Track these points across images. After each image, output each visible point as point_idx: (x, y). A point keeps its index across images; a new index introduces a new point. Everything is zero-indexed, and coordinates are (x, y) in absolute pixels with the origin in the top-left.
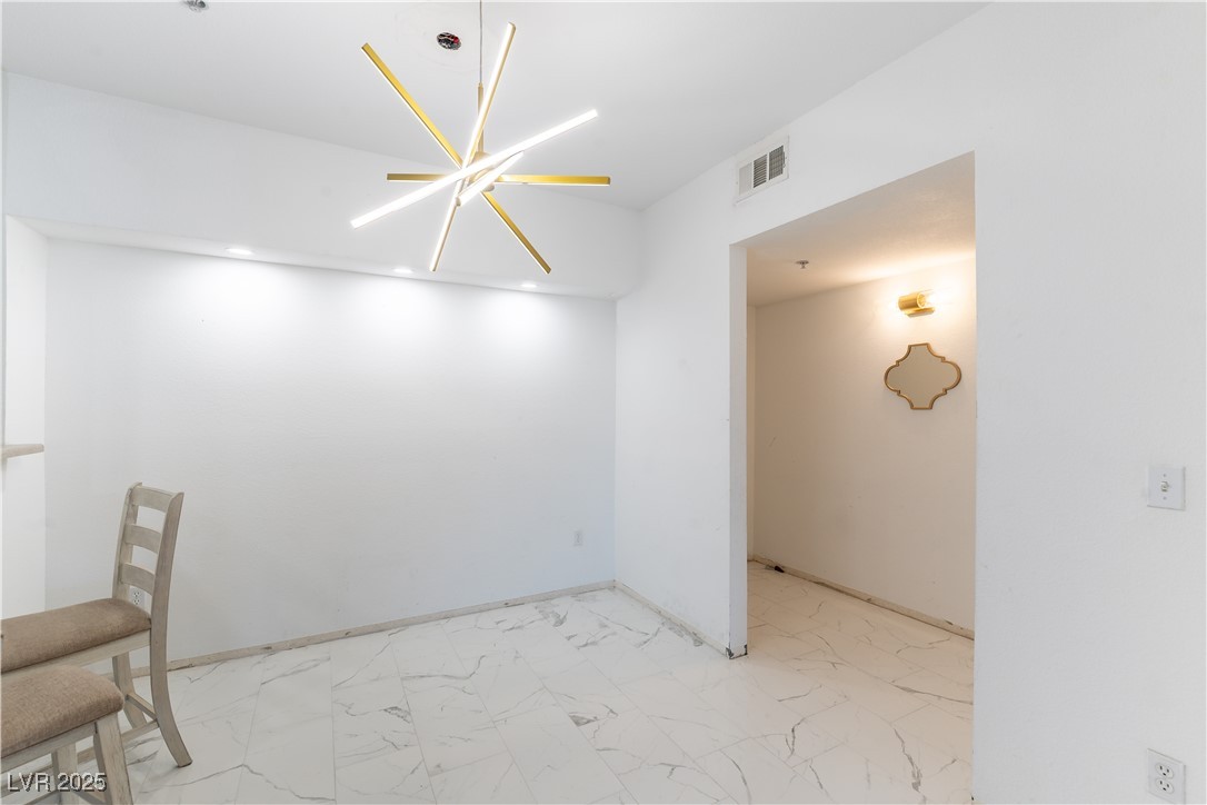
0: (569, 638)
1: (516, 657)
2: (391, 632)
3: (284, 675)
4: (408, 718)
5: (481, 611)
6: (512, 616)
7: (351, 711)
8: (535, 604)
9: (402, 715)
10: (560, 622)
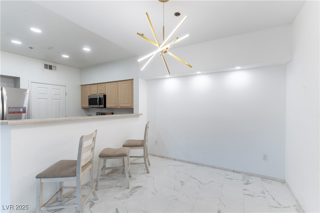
0: (244, 190)
1: (221, 186)
2: (198, 166)
3: (173, 165)
4: (182, 185)
5: (225, 170)
6: (232, 175)
7: (175, 178)
8: (244, 175)
9: (182, 184)
10: (247, 184)
